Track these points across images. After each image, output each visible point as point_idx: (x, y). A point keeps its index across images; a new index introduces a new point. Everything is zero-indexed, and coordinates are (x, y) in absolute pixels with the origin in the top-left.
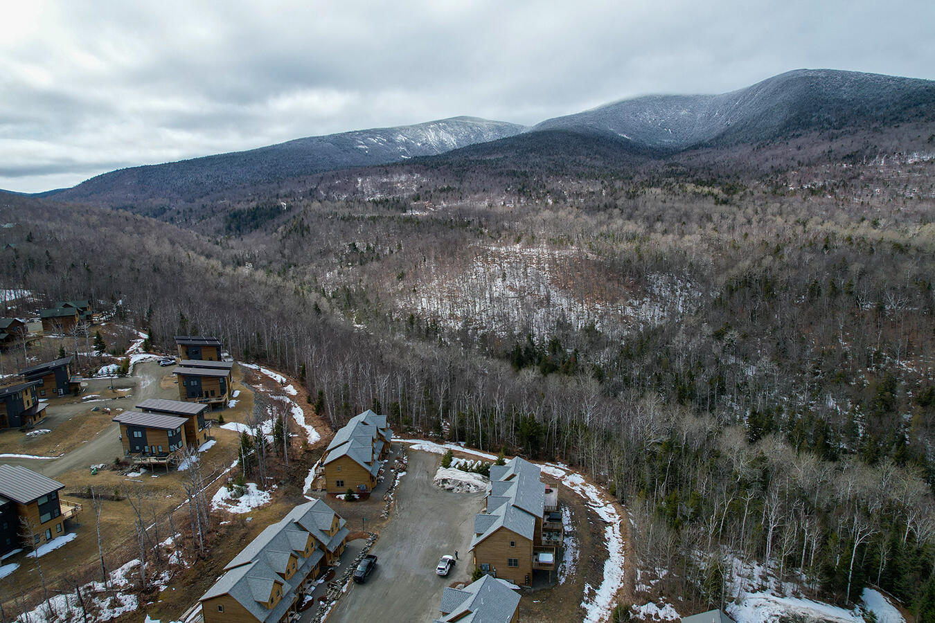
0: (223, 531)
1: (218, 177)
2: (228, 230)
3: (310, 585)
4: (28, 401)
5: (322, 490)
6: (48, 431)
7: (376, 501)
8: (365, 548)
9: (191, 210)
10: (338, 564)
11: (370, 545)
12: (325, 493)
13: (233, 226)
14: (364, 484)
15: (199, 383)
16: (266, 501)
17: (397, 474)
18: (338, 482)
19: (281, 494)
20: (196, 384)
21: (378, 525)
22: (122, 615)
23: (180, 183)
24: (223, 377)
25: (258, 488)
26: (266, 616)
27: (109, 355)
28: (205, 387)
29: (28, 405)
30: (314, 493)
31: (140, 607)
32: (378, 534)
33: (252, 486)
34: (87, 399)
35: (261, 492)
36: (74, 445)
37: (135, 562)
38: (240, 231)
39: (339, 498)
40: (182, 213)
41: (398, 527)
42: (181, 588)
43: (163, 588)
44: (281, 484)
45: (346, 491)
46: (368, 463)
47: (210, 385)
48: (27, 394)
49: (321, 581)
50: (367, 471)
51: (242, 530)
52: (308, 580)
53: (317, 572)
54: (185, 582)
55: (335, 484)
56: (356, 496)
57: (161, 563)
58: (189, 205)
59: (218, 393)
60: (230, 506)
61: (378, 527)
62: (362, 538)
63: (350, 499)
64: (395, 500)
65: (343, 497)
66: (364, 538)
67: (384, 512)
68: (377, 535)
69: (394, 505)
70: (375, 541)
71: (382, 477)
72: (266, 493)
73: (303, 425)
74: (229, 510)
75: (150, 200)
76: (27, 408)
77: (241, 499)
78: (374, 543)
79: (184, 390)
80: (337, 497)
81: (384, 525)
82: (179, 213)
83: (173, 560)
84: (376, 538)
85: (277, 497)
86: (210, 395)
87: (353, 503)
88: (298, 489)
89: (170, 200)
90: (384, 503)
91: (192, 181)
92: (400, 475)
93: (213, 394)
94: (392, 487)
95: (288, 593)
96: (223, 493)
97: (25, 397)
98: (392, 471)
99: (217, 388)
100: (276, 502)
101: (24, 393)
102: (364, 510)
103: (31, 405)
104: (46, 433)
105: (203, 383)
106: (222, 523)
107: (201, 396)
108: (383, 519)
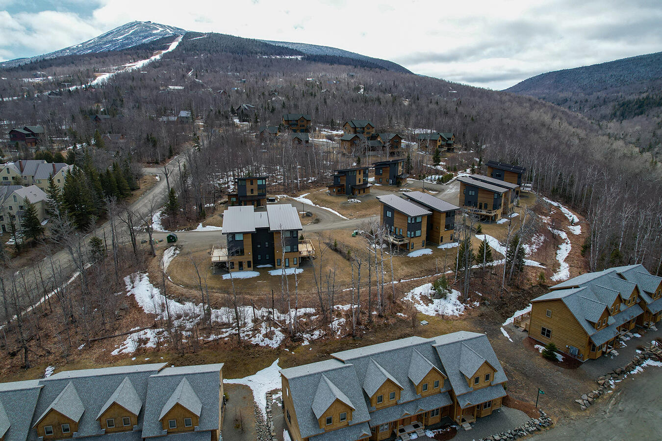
0: (392, 321)
1: (621, 76)
2: (613, 116)
3: (413, 429)
4: (360, 179)
5: (525, 331)
6: (359, 201)
7: (583, 378)
8: (520, 430)
9: (587, 101)
10: (467, 426)
11: (531, 429)
12: (525, 335)
13: (618, 113)
14: (576, 346)
15: (476, 194)
16: (457, 313)
17: (645, 359)
18: (544, 329)
19: (474, 314)
20: (473, 194)
21: (563, 409)
22: (265, 347)
23: (586, 82)
24: (499, 193)
25: (459, 298)
26: (313, 433)
27: (445, 170)
28: (481, 199)
29: (360, 182)
30: (514, 329)
31: (278, 348)
32: (555, 421)
33: (455, 294)
34: (402, 191)
35: (458, 302)
36: (367, 215)
37: (312, 310)
38: (623, 117)
39: (537, 349)
40: (579, 103)
41: (593, 431)
42: (316, 351)
43: (306, 343)
44: (484, 304)
45: (547, 344)
46: (592, 324)
47: (484, 198)
48: (360, 174)
49: (430, 434)
50: (586, 333)
51: (409, 329)
52: (415, 422)
53: (432, 420)
54: (323, 348)
55: (540, 330)
56: (560, 357)
57: (325, 322)
58: (587, 97)
59: (490, 207)
60: (421, 302)
61: (563, 412)
62: (527, 412)
63: (549, 356)
64: (616, 391)
65: (542, 349)
66: (531, 415)
67: (585, 397)
68: (550, 424)
69: (611, 397)
70: (543, 429)
71: (614, 352)
72: (462, 306)
73: (561, 262)
74: (416, 305)
75: (559, 93)
76: (358, 183)
77: (436, 301)
78: (539, 430)
79: (464, 198)
80: (537, 346)
81: (573, 414)
82: (576, 102)
83: (335, 324)
84: (546, 425)
85: (470, 314)
86: (483, 207)
87: (549, 363)
88: (500, 317)
89: (573, 94)
90: (595, 386)
91: (596, 80)
92: (650, 362)
93: (486, 207)
94: (623, 372)
95: (362, 424)
96: (426, 289)
97: (358, 175)
98: (639, 352)
99: (490, 202)
100: (464, 320)
101: (358, 172)
102: (557, 379)
103: (362, 183)
104: (358, 202)
105: (479, 195)
106: (399, 314)
107: (476, 205)
108: (577, 407)
